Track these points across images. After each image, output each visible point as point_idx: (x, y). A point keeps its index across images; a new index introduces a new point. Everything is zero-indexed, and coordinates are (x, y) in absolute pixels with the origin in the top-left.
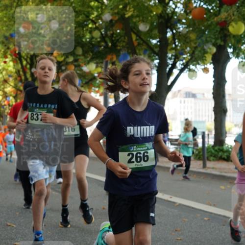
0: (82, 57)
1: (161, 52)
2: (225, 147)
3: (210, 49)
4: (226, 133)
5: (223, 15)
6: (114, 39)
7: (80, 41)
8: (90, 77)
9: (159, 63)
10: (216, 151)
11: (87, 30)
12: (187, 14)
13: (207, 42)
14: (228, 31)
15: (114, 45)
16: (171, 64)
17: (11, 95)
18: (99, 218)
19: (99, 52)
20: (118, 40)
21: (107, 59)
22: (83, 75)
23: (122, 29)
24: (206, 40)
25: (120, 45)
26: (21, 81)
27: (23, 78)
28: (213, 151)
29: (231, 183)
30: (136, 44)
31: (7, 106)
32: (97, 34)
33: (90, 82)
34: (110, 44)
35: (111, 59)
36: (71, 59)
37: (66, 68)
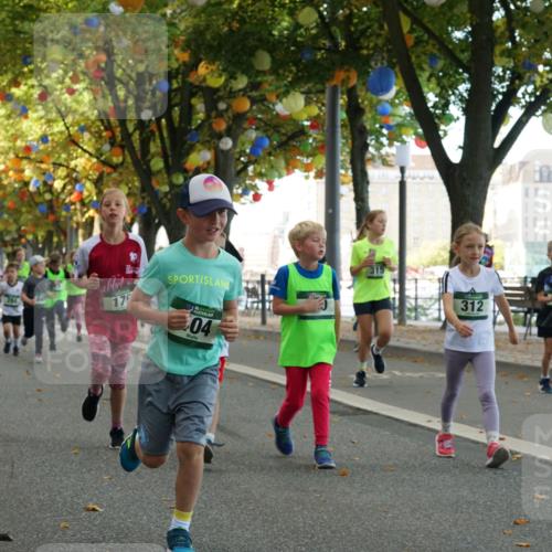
0: (270, 78)
1: (477, 60)
6: (353, 29)
7: (265, 34)
8: (289, 129)
9: (470, 91)
15: (354, 44)
16: (503, 94)
17: (87, 178)
18: (315, 491)
19: (315, 62)
20: (363, 33)
21: (334, 83)
22: (273, 125)
23: (376, 4)
25: (368, 46)
26: (112, 140)
27: (118, 131)
30: (410, 41)
31: (78, 206)
32: (308, 17)
33: (292, 143)
34: (343, 43)
35: (343, 81)
36: (242, 82)
37: (229, 107)
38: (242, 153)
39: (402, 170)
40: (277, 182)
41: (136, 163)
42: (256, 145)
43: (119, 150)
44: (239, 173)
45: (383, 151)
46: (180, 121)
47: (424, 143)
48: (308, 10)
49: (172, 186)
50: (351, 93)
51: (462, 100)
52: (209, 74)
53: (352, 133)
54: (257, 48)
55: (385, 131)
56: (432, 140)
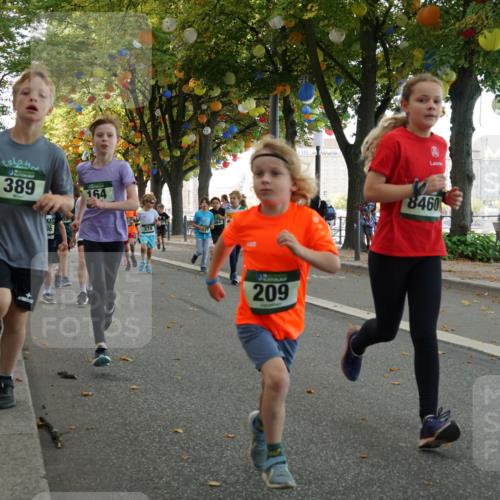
0: (234, 90)
1: (365, 81)
2: (469, 238)
3: (447, 75)
4: (472, 213)
5: (470, 19)
6: (287, 59)
8: (246, 123)
9: (361, 99)
10: (454, 243)
11: (243, 44)
12: (410, 18)
13: (442, 63)
14: (478, 44)
15: (288, 68)
16: (382, 101)
19: (263, 80)
20: (294, 61)
21: (275, 93)
22: (236, 119)
23: (302, 43)
24: (441, 60)
25: (297, 69)
26: (134, 128)
27: (138, 122)
28: (449, 244)
29: (478, 295)
30: (324, 67)
32: (259, 51)
33: (248, 131)
34: (281, 68)
35: (282, 92)
36: (217, 92)
37: (208, 107)
38: (217, 138)
39: (318, 148)
40: (239, 155)
41: (150, 143)
42: (226, 132)
43: (138, 134)
44: (214, 149)
45: (305, 137)
46: (177, 117)
47: (331, 131)
48: (259, 46)
49: (172, 157)
50: (286, 100)
51: (355, 103)
52: (195, 86)
53: (286, 124)
54: (227, 71)
55: (306, 124)
56: (337, 129)
